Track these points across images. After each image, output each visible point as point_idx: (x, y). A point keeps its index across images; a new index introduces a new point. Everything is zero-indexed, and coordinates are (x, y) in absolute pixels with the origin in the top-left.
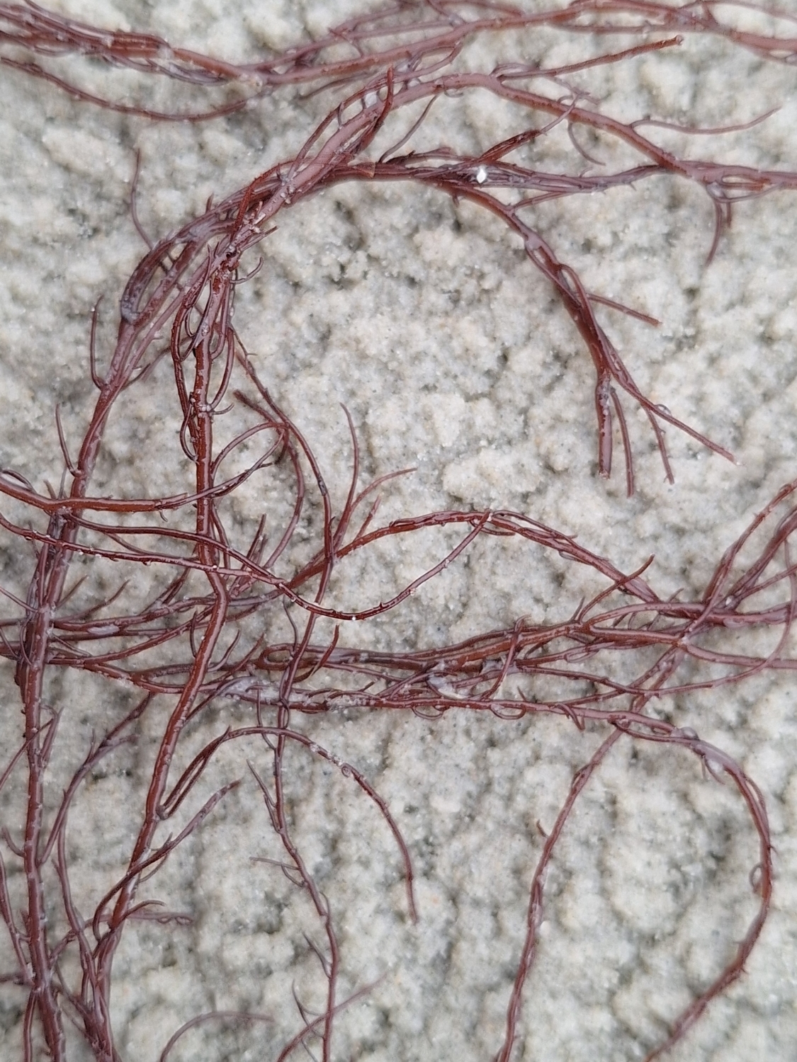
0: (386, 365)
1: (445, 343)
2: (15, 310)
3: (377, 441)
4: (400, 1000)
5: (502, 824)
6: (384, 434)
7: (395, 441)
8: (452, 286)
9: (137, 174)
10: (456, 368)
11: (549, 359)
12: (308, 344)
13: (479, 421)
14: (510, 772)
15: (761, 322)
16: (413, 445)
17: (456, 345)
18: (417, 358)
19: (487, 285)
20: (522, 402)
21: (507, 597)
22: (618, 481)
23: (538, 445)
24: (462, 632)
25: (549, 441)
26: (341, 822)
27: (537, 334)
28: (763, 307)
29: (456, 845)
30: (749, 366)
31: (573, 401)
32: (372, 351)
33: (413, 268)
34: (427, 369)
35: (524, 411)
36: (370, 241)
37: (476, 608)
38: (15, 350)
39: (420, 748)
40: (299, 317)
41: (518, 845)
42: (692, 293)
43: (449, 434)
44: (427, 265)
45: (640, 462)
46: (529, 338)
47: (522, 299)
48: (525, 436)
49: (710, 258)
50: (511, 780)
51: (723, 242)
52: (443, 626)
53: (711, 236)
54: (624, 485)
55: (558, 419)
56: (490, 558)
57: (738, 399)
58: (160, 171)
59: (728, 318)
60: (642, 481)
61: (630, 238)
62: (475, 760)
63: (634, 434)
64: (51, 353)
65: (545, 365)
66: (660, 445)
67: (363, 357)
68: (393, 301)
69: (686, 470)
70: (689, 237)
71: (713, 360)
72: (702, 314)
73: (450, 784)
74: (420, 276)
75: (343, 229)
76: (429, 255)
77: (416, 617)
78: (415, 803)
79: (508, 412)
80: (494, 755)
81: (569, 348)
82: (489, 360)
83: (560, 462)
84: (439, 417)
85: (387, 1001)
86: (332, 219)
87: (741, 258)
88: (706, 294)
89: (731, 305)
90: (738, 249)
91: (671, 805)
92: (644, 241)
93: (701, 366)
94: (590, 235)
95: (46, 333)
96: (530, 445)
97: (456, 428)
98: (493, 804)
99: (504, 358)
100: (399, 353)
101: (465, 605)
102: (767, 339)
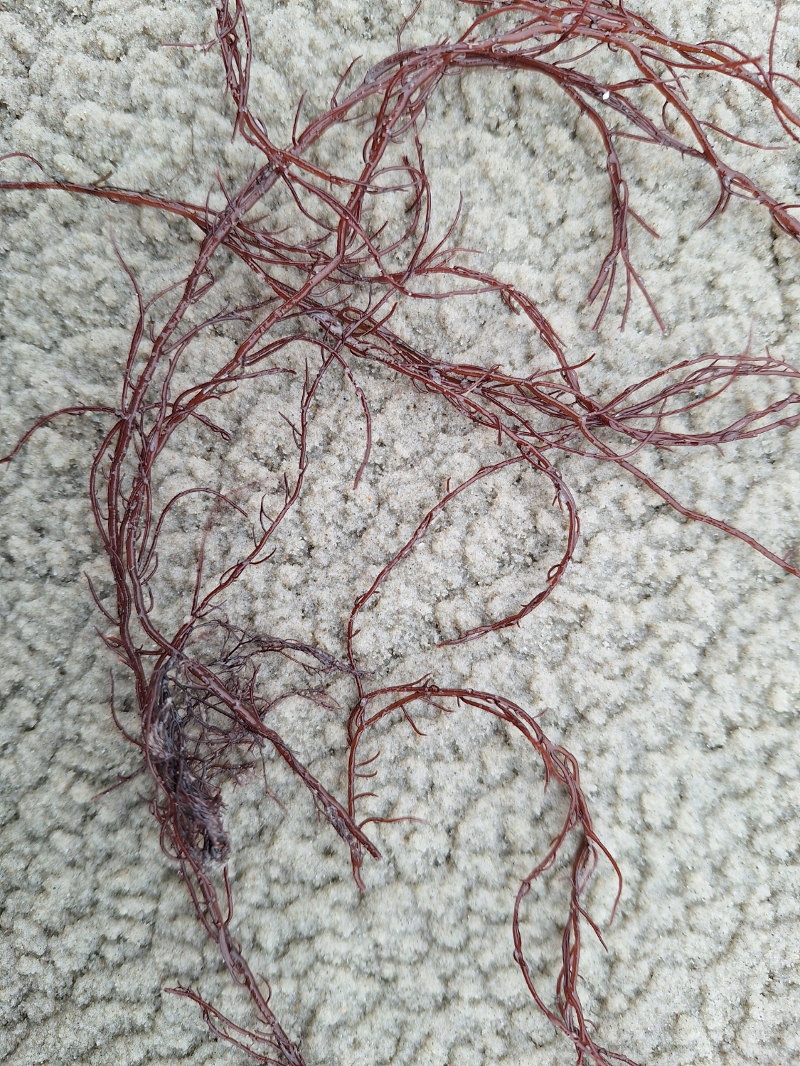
0: (495, 188)
1: (534, 194)
2: (307, 51)
3: (468, 226)
4: (323, 543)
5: (427, 476)
6: (475, 224)
7: (479, 232)
8: (554, 167)
9: (413, 15)
10: (533, 212)
11: (587, 233)
12: (458, 155)
13: (530, 248)
14: (446, 450)
15: (713, 274)
16: (487, 240)
17: (540, 197)
18: (515, 193)
19: (573, 176)
20: (560, 250)
21: (495, 351)
22: (590, 321)
23: (557, 277)
24: (459, 359)
25: (563, 278)
26: (340, 430)
27: (587, 216)
28: (718, 266)
29: (397, 474)
30: (694, 295)
31: (588, 263)
32: (492, 174)
33: (538, 144)
34: (516, 203)
35: (558, 256)
36: (522, 116)
37: (475, 350)
38: (296, 73)
39: (405, 411)
40: (461, 135)
41: (431, 492)
42: (682, 239)
43: (510, 244)
44: (547, 145)
45: (607, 316)
46: (581, 216)
47: (589, 192)
48: (551, 269)
49: (702, 226)
50: (445, 454)
51: (712, 222)
52: (451, 352)
53: (709, 214)
54: (592, 324)
55: (574, 269)
56: (497, 326)
57: (678, 311)
58: (426, 19)
59: (697, 262)
60: (603, 325)
61: (664, 192)
62: (430, 435)
63: (613, 298)
64: (314, 86)
65: (583, 235)
66: (624, 312)
67: (485, 176)
68: (517, 156)
69: (630, 333)
70: (697, 208)
71: (676, 282)
72: (683, 252)
73: (410, 441)
74: (540, 151)
75: (510, 102)
76: (550, 140)
77: (438, 339)
78: (385, 442)
79: (548, 252)
80: (442, 437)
81: (601, 231)
82: (553, 217)
83: (563, 292)
84: (510, 231)
85: (315, 540)
86: (507, 92)
87: (719, 235)
88: (690, 242)
89: (701, 256)
90: (720, 228)
91: (525, 515)
92: (671, 198)
93: (668, 281)
94: (644, 177)
95: (318, 75)
96: (552, 276)
97: (516, 244)
98: (428, 463)
99: (562, 221)
100: (506, 185)
101: (469, 347)
102: (711, 286)
